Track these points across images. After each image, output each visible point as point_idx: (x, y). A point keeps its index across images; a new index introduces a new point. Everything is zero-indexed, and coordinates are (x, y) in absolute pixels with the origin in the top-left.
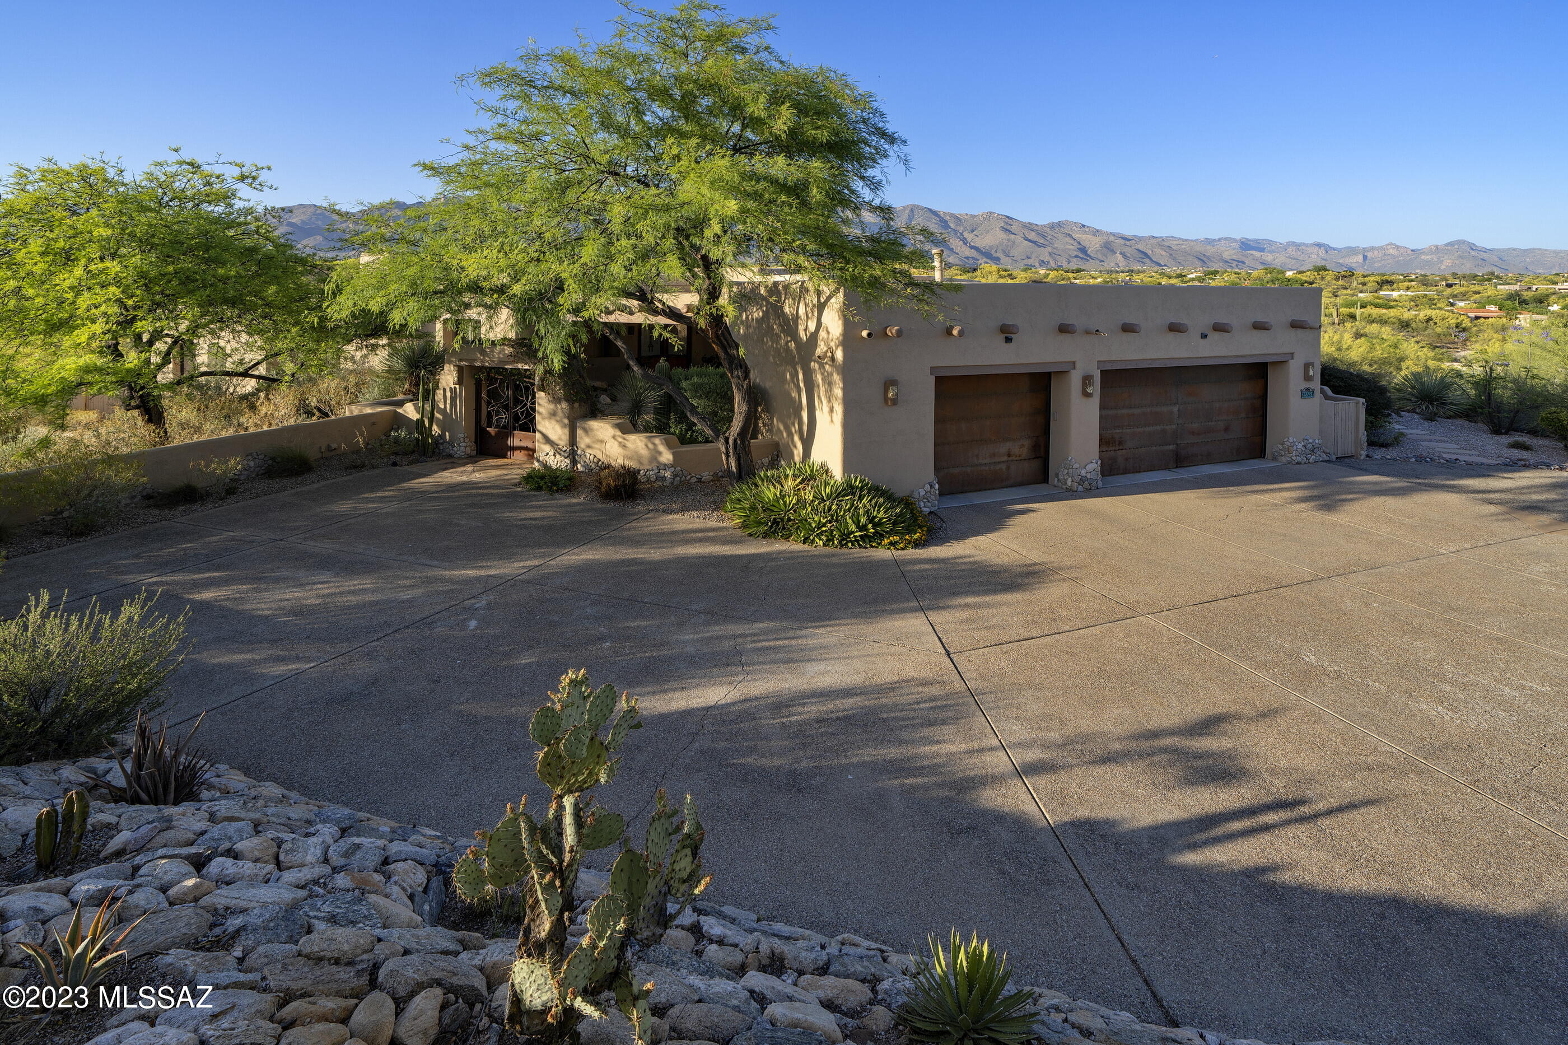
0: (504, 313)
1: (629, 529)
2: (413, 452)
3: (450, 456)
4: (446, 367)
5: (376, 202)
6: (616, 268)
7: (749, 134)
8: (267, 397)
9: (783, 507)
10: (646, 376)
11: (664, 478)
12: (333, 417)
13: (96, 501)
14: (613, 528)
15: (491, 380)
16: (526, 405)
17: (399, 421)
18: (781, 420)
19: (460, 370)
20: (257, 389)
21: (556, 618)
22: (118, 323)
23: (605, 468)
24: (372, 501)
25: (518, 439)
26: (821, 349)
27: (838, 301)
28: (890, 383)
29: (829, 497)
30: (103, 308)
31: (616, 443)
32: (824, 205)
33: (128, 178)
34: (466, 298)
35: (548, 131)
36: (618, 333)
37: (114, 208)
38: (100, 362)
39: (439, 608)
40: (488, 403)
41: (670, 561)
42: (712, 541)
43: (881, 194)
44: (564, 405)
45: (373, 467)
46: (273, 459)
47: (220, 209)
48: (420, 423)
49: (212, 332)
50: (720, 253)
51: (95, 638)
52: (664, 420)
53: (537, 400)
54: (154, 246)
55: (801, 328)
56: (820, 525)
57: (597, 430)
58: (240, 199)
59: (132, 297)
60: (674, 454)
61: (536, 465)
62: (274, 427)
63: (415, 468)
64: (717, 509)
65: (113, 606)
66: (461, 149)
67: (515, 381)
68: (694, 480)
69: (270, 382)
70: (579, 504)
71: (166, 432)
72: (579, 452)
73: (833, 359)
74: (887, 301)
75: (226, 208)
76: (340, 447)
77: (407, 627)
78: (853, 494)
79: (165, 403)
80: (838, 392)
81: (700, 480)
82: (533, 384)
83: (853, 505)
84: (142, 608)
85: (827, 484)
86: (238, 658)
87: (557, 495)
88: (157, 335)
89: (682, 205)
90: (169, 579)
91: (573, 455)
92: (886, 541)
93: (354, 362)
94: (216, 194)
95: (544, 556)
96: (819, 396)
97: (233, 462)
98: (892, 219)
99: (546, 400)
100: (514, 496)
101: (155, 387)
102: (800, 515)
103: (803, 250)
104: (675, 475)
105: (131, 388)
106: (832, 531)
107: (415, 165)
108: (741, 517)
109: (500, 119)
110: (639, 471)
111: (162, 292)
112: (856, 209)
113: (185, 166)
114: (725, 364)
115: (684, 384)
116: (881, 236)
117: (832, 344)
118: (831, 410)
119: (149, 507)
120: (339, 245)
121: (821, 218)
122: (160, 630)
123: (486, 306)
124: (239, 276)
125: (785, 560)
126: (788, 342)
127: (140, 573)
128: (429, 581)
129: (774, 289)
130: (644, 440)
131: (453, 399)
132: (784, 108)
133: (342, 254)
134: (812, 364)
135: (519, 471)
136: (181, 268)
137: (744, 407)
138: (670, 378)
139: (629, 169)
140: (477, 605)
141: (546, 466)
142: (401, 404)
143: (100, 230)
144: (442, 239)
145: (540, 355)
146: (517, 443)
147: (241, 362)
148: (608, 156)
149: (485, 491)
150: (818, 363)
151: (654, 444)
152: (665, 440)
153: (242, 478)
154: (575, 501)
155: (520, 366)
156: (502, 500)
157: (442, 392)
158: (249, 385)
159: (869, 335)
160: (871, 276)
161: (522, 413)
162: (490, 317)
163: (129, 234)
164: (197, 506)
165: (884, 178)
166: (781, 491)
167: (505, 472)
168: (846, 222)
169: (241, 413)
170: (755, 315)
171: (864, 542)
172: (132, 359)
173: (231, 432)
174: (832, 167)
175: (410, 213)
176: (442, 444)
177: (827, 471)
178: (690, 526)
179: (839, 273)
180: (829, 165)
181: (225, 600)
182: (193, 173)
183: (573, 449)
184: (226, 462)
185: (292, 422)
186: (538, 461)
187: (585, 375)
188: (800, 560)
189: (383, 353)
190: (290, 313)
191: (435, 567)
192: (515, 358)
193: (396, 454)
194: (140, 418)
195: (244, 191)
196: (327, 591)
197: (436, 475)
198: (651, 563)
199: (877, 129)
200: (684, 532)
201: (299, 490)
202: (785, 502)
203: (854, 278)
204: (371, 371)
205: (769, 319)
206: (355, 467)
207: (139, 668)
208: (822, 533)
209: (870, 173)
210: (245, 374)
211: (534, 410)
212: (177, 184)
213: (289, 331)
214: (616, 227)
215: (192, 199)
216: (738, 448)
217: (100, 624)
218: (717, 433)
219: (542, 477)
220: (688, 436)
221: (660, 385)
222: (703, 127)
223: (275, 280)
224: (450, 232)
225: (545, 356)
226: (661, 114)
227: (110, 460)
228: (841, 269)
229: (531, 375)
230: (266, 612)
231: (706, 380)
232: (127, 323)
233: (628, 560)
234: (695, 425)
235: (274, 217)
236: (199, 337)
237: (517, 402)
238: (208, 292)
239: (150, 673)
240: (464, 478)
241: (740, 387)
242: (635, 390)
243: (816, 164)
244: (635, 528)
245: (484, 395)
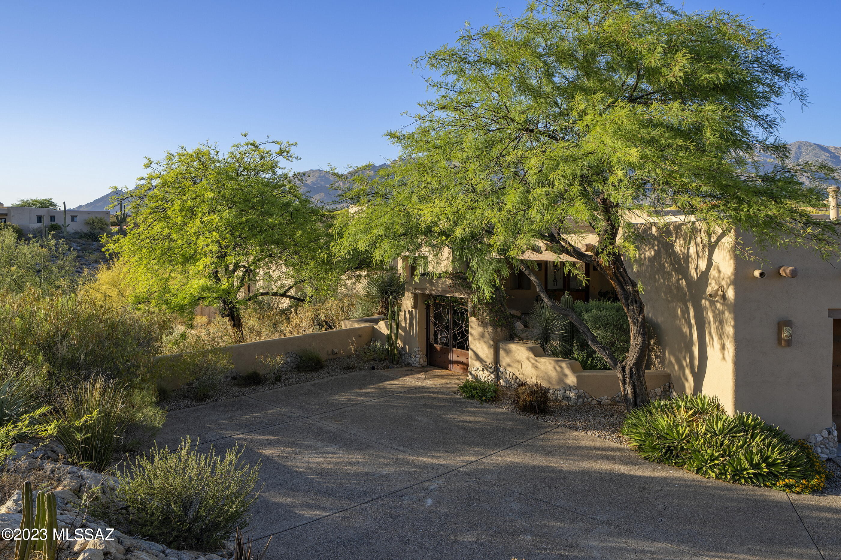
0: (446, 252)
1: (542, 440)
2: (385, 359)
3: (409, 365)
4: (406, 294)
5: (360, 165)
6: (533, 213)
7: (645, 85)
8: (296, 311)
9: (676, 436)
10: (554, 307)
11: (569, 398)
12: (334, 329)
13: (209, 378)
14: (529, 437)
15: (437, 306)
16: (461, 327)
17: (375, 334)
18: (671, 353)
19: (415, 296)
20: (290, 306)
21: (488, 507)
22: (218, 257)
23: (522, 385)
24: (360, 395)
25: (456, 355)
26: (712, 287)
27: (728, 241)
28: (783, 324)
29: (721, 432)
30: (210, 247)
31: (530, 364)
32: (718, 147)
33: (221, 158)
34: (420, 239)
35: (478, 99)
36: (532, 270)
37: (215, 178)
38: (209, 283)
39: (406, 485)
40: (435, 325)
41: (576, 473)
42: (612, 459)
43: (776, 133)
44: (490, 329)
45: (360, 370)
46: (301, 357)
47: (269, 175)
48: (389, 336)
49: (266, 265)
50: (620, 197)
51: (213, 472)
52: (569, 347)
53: (470, 323)
54: (234, 203)
55: (692, 267)
56: (712, 458)
57: (515, 352)
58: (280, 168)
59: (225, 239)
60: (577, 377)
61: (470, 377)
62: (300, 335)
63: (386, 372)
64: (615, 431)
65: (221, 452)
66: (415, 119)
67: (453, 307)
68: (594, 402)
69: (299, 301)
70: (503, 414)
71: (242, 334)
72: (501, 369)
73: (724, 297)
74: (783, 240)
75: (272, 174)
76: (339, 351)
77: (385, 496)
78: (746, 431)
79: (242, 313)
80: (730, 330)
81: (599, 403)
82: (466, 311)
83: (745, 442)
84: (237, 455)
85: (719, 419)
86: (286, 500)
87: (486, 404)
88: (237, 266)
89: (587, 154)
90: (247, 437)
91: (496, 371)
92: (781, 483)
93: (346, 288)
94: (267, 165)
95: (477, 454)
96: (710, 333)
97: (279, 358)
98: (787, 157)
99: (476, 324)
100: (454, 401)
101: (237, 302)
102: (693, 446)
103: (698, 192)
104: (579, 397)
105: (225, 303)
106: (725, 466)
107: (385, 135)
108: (637, 441)
109: (443, 92)
110: (549, 390)
111: (240, 236)
112: (749, 148)
113: (250, 146)
114: (622, 298)
115: (585, 316)
116: (775, 175)
117: (724, 283)
118: (723, 347)
119: (235, 385)
120: (337, 199)
121: (714, 160)
122: (245, 473)
123: (433, 247)
124: (280, 224)
125: (679, 486)
126: (678, 280)
127: (232, 430)
128: (399, 462)
129: (666, 230)
130: (553, 363)
131: (411, 320)
132: (679, 55)
133: (339, 206)
134: (703, 301)
135: (458, 381)
136: (249, 219)
137: (639, 340)
138: (573, 309)
139: (540, 126)
140: (432, 487)
141: (476, 378)
142: (376, 321)
143: (209, 193)
144: (405, 192)
145: (474, 286)
146: (455, 358)
147: (282, 286)
148: (524, 116)
149: (434, 395)
150: (709, 300)
151: (561, 367)
152: (570, 364)
153: (284, 370)
154: (499, 410)
155: (457, 295)
156: (446, 404)
157: (403, 313)
158: (286, 303)
159: (761, 275)
160: (767, 216)
161: (459, 333)
162: (436, 255)
163: (222, 196)
164: (260, 387)
165: (777, 116)
166: (674, 421)
167: (448, 381)
168: (739, 162)
169: (281, 323)
170: (648, 254)
171: (758, 480)
172: (225, 283)
173: (275, 337)
174: (726, 109)
175: (382, 173)
176: (404, 354)
177: (718, 406)
178: (592, 444)
179: (733, 213)
180: (722, 108)
181: (277, 457)
182: (254, 151)
183: (497, 367)
184: (275, 357)
185: (310, 331)
186: (471, 374)
187: (505, 305)
188: (693, 489)
189: (364, 282)
190: (310, 250)
191: (402, 451)
192: (453, 288)
193: (374, 360)
194: (229, 323)
195: (282, 162)
196: (335, 460)
197: (401, 379)
198: (561, 472)
199: (772, 66)
200: (587, 448)
201: (316, 382)
202: (678, 432)
203: (749, 218)
204: (357, 295)
205: (660, 257)
206: (349, 368)
207: (236, 498)
208: (715, 465)
209: (763, 112)
210: (284, 295)
211: (467, 331)
212: (246, 159)
213: (308, 264)
214: (532, 178)
215: (254, 170)
216: (634, 377)
217: (215, 463)
218: (615, 362)
219: (475, 388)
220: (589, 362)
221: (566, 316)
222: (602, 82)
223: (301, 226)
224: (409, 186)
225: (478, 288)
226: (567, 74)
227: (215, 351)
228: (735, 210)
229: (465, 304)
230: (301, 470)
231: (604, 313)
232: (222, 256)
233: (542, 467)
234: (595, 352)
235: (299, 180)
236: (260, 268)
237: (455, 324)
238: (264, 236)
239: (241, 502)
240: (419, 384)
241: (635, 321)
242: (545, 319)
243: (709, 107)
244: (547, 440)
245: (432, 318)
